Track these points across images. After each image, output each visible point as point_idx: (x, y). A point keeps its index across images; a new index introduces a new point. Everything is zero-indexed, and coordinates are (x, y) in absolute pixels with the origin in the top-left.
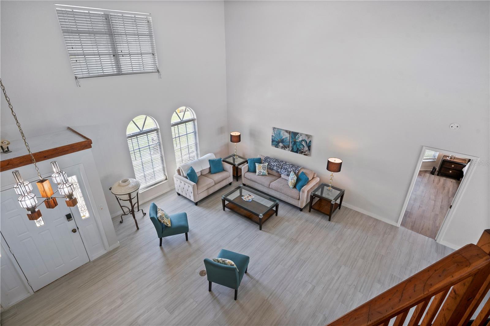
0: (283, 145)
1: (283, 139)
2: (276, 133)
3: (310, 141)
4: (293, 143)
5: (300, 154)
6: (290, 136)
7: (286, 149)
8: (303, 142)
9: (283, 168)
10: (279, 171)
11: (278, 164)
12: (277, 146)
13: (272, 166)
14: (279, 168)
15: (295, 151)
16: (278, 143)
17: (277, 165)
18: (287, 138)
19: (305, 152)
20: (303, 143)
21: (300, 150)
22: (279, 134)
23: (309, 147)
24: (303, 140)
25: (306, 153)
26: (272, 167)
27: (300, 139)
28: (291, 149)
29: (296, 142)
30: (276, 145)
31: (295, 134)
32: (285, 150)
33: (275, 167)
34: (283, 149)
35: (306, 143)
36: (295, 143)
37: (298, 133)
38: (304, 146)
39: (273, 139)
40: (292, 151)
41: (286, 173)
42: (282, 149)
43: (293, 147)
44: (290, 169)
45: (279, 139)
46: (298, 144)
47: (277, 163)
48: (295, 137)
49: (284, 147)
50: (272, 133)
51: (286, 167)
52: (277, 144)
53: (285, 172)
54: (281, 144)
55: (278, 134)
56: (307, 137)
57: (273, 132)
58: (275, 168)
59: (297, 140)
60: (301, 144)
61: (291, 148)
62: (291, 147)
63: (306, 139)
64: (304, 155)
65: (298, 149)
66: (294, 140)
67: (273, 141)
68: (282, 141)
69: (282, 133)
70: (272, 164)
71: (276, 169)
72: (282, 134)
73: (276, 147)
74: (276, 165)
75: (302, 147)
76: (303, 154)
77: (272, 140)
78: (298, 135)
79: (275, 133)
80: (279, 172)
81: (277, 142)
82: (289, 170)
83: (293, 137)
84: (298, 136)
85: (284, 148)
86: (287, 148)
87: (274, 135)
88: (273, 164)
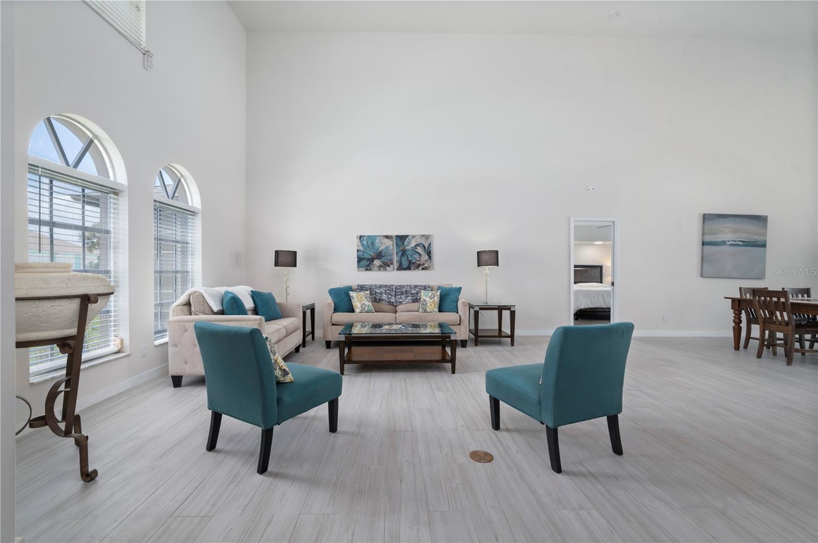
0: (381, 261)
1: (381, 252)
2: (366, 244)
3: (430, 245)
4: (400, 253)
5: (414, 269)
6: (393, 244)
7: (387, 268)
8: (419, 248)
9: (399, 294)
10: (393, 300)
11: (388, 290)
12: (368, 268)
13: (377, 294)
14: (390, 295)
15: (406, 266)
16: (371, 260)
17: (385, 290)
18: (387, 247)
19: (423, 264)
20: (419, 250)
21: (414, 263)
22: (373, 244)
23: (429, 254)
24: (418, 245)
25: (426, 265)
26: (378, 297)
27: (413, 244)
28: (396, 265)
29: (406, 250)
30: (368, 265)
31: (402, 239)
32: (386, 270)
33: (384, 295)
34: (382, 269)
35: (423, 248)
36: (404, 252)
37: (408, 236)
38: (420, 254)
39: (361, 256)
40: (400, 268)
41: (410, 298)
42: (380, 270)
43: (400, 261)
44: (415, 290)
45: (372, 254)
46: (409, 253)
47: (385, 289)
48: (403, 244)
49: (385, 266)
50: (358, 246)
51: (404, 289)
52: (368, 263)
53: (407, 297)
54: (377, 262)
55: (369, 244)
56: (423, 238)
57: (360, 244)
58: (384, 298)
59: (408, 247)
60: (415, 251)
61: (398, 264)
62: (397, 262)
63: (423, 242)
64: (423, 269)
65: (410, 261)
66: (401, 248)
67: (360, 260)
68: (379, 255)
69: (377, 241)
70: (377, 291)
71: (387, 299)
72: (378, 243)
73: (367, 270)
74: (383, 291)
75: (417, 256)
76: (420, 268)
77: (358, 258)
78: (407, 239)
79: (363, 245)
80: (393, 302)
81: (368, 259)
82: (412, 292)
83: (400, 244)
84: (409, 239)
85: (383, 267)
86: (389, 266)
87: (361, 248)
88: (379, 291)
